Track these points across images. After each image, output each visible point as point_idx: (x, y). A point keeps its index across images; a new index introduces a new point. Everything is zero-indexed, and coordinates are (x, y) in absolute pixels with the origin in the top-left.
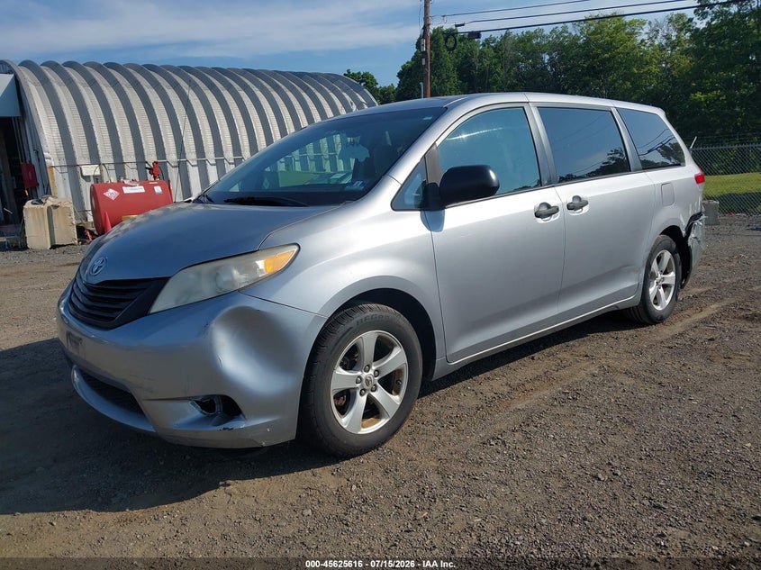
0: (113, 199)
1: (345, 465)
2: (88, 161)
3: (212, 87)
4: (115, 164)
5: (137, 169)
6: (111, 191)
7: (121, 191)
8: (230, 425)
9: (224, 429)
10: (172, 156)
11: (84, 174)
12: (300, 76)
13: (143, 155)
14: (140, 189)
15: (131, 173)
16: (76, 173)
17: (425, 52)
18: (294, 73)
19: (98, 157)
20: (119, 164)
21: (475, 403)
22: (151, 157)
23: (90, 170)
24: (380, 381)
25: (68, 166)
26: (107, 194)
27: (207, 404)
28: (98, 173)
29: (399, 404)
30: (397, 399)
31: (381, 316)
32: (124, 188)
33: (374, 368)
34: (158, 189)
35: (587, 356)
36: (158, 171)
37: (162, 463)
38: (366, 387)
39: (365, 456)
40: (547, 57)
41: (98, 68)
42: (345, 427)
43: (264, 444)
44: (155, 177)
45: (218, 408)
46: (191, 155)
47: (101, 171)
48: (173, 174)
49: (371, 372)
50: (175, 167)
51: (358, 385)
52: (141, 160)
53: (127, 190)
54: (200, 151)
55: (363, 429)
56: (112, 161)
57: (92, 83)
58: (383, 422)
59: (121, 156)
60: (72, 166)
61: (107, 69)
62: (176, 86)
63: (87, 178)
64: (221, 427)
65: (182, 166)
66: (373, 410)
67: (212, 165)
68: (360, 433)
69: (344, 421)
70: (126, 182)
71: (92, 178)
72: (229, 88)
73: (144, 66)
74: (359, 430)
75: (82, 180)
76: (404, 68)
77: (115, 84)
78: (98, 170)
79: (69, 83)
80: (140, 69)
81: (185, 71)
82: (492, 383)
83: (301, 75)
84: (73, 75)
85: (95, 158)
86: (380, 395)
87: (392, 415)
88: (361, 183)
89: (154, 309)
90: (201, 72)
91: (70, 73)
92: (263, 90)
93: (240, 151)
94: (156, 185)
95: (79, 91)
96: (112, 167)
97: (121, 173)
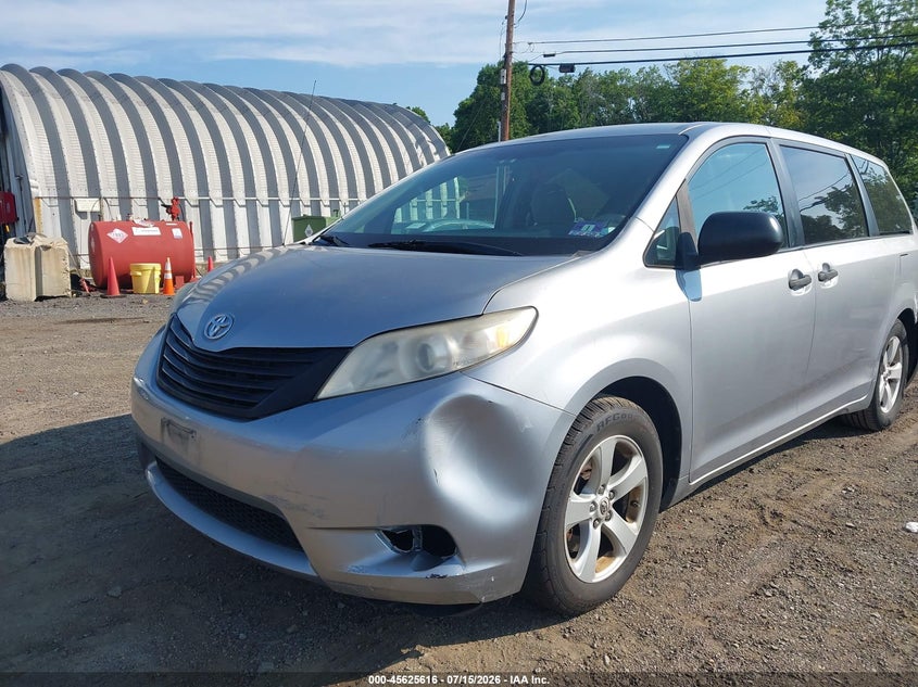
0: (119, 241)
1: (576, 623)
2: (86, 194)
3: (245, 111)
4: (120, 198)
5: (147, 206)
6: (117, 231)
7: (129, 232)
8: (442, 570)
9: (433, 576)
10: (191, 193)
11: (80, 209)
12: (352, 105)
13: (156, 190)
14: (155, 231)
15: (139, 211)
16: (69, 207)
17: (505, 85)
18: (343, 100)
19: (98, 189)
20: (125, 199)
21: (709, 533)
22: (166, 194)
23: (87, 204)
24: (615, 506)
25: (59, 198)
26: (111, 235)
27: (400, 538)
28: (97, 209)
29: (637, 534)
30: (634, 527)
31: (624, 416)
32: (134, 229)
33: (609, 487)
34: (177, 233)
35: (818, 470)
36: (176, 210)
37: (305, 614)
38: (600, 516)
39: (599, 609)
40: (633, 102)
41: (103, 78)
42: (578, 575)
43: (483, 599)
44: (173, 217)
45: (417, 542)
46: (216, 193)
47: (101, 206)
48: (193, 215)
49: (606, 494)
50: (196, 206)
51: (592, 513)
52: (152, 197)
53: (137, 232)
54: (227, 188)
55: (597, 575)
56: (115, 194)
57: (96, 97)
58: (618, 562)
59: (128, 190)
60: (64, 197)
61: (114, 80)
62: (200, 107)
63: (83, 215)
64: (429, 573)
65: (204, 207)
66: (608, 546)
67: (240, 206)
68: (594, 581)
69: (577, 566)
70: (137, 222)
71: (89, 216)
72: (266, 114)
73: (161, 80)
74: (593, 577)
75: (76, 217)
76: (462, 105)
77: (124, 100)
78: (98, 204)
79: (66, 95)
80: (154, 84)
81: (211, 89)
82: (717, 504)
83: (353, 103)
84: (71, 87)
85: (94, 189)
86: (615, 524)
87: (628, 551)
88: (593, 226)
89: (324, 393)
90: (233, 93)
91: (68, 83)
92: (307, 118)
93: (276, 191)
94: (175, 227)
95: (79, 105)
96: (116, 202)
97: (126, 211)
